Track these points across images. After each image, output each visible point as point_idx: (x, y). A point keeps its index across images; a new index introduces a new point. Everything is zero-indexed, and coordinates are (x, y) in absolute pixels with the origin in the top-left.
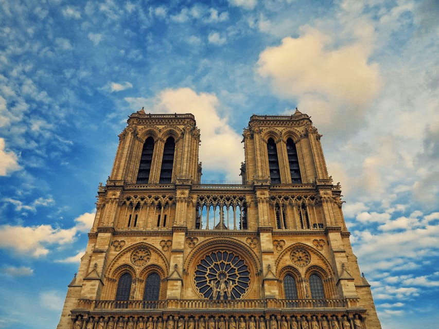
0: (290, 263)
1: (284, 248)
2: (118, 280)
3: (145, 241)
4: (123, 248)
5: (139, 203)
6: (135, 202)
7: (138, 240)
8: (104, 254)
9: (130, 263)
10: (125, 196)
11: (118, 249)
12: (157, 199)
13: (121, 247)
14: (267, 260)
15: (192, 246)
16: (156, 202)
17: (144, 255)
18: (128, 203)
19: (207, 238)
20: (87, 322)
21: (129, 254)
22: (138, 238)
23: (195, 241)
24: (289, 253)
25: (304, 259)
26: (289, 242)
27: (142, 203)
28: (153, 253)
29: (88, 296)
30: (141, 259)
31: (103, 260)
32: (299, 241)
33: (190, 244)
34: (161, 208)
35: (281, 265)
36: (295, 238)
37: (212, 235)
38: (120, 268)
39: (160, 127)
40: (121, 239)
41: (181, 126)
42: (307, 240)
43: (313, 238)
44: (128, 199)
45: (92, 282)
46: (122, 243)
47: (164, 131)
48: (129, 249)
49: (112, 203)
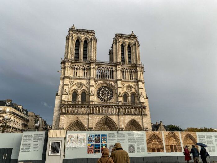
0: (126, 91)
1: (124, 86)
2: (72, 94)
3: (81, 82)
4: (73, 84)
6: (76, 67)
7: (78, 81)
8: (68, 86)
9: (76, 89)
10: (72, 65)
11: (71, 84)
12: (83, 66)
13: (72, 83)
14: (119, 90)
16: (83, 68)
18: (73, 67)
21: (75, 86)
23: (97, 82)
24: (126, 88)
25: (130, 90)
26: (126, 84)
27: (78, 68)
28: (83, 86)
29: (65, 100)
30: (79, 87)
33: (95, 83)
34: (85, 70)
35: (123, 91)
36: (128, 83)
37: (102, 80)
38: (72, 90)
39: (82, 36)
40: (72, 80)
41: (90, 36)
42: (131, 84)
43: (133, 83)
44: (73, 66)
45: (66, 95)
46: (73, 82)
47: (83, 37)
48: (75, 84)
49: (68, 67)
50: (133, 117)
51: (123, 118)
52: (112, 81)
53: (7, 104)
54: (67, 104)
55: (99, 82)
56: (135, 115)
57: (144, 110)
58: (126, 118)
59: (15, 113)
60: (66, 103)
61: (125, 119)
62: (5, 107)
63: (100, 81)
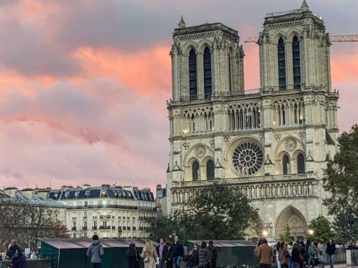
0: (284, 149)
1: (281, 139)
2: (192, 166)
3: (201, 142)
4: (190, 148)
5: (193, 115)
6: (191, 113)
7: (197, 141)
8: (179, 155)
9: (195, 156)
10: (184, 110)
11: (187, 148)
12: (203, 110)
13: (188, 147)
14: (267, 151)
15: (227, 142)
16: (203, 113)
17: (202, 150)
18: (187, 115)
19: (236, 137)
20: (180, 193)
21: (193, 151)
22: (197, 140)
23: (229, 139)
24: (284, 142)
25: (294, 145)
26: (284, 135)
27: (195, 114)
28: (207, 149)
29: (176, 180)
30: (201, 152)
31: (179, 158)
32: (290, 134)
33: (226, 141)
34: (206, 117)
35: (279, 151)
36: (288, 132)
37: (239, 134)
38: (190, 159)
39: (197, 41)
40: (187, 141)
41: (212, 39)
42: (295, 133)
43: (299, 131)
44: (186, 112)
45: (177, 172)
46: (189, 144)
47: (198, 43)
48: (193, 148)
49: (177, 118)
50: (290, 202)
51: (270, 205)
52: (256, 132)
53: (102, 195)
54: (182, 188)
55: (232, 138)
56: (294, 198)
57: (310, 186)
58: (277, 205)
59: (117, 206)
60: (180, 186)
61: (275, 207)
62: (99, 199)
63: (234, 135)
